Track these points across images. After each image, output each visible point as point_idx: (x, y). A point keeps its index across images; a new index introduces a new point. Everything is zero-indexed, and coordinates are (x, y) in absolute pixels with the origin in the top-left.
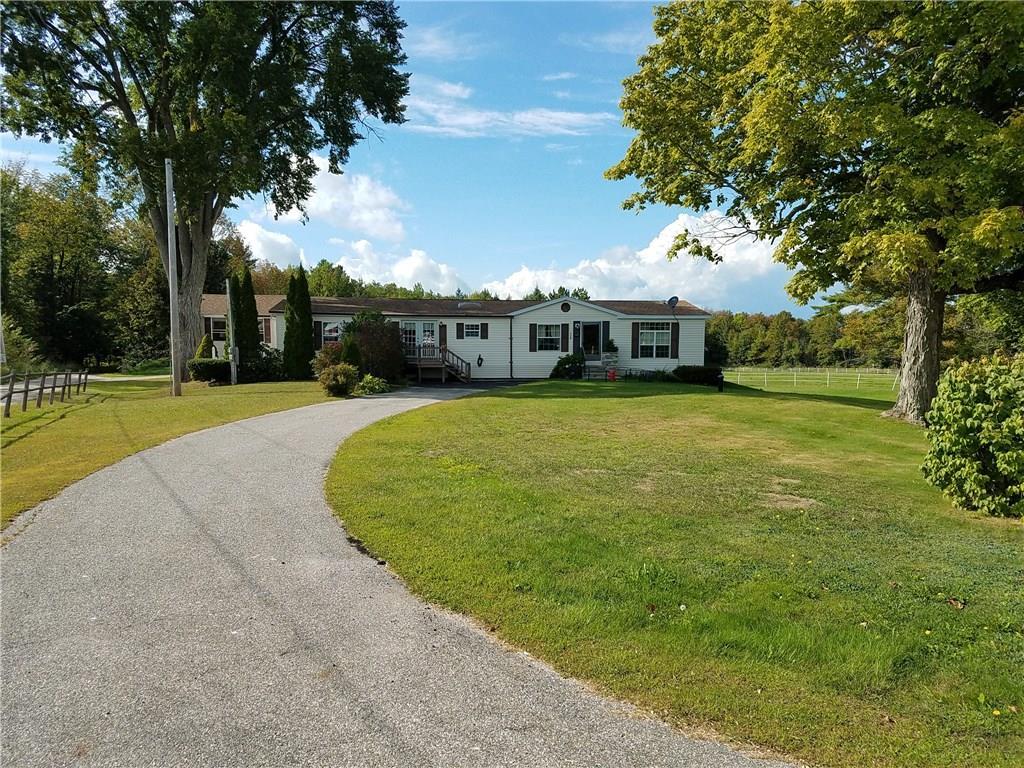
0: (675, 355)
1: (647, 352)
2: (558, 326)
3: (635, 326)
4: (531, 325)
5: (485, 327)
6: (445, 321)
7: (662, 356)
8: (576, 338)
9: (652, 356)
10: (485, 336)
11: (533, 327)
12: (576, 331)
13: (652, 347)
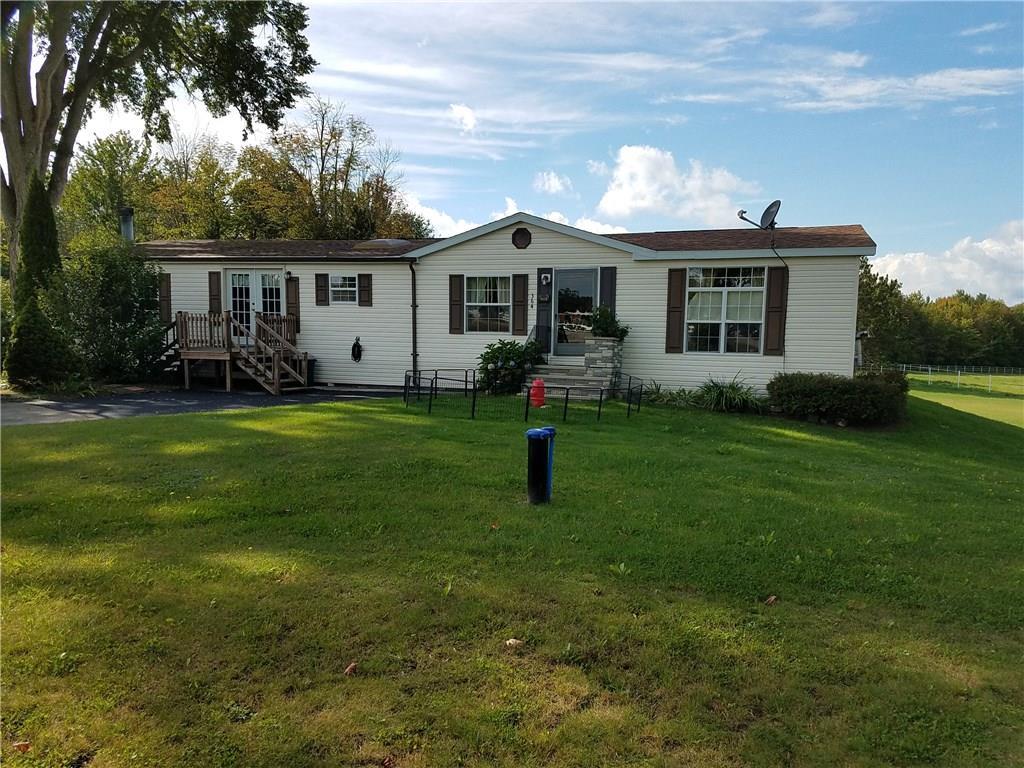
0: (776, 348)
1: (705, 339)
2: (505, 279)
3: (677, 279)
4: (451, 276)
5: (366, 280)
6: (297, 270)
7: (743, 349)
8: (544, 305)
9: (715, 347)
10: (366, 300)
11: (456, 281)
12: (544, 289)
13: (718, 326)
